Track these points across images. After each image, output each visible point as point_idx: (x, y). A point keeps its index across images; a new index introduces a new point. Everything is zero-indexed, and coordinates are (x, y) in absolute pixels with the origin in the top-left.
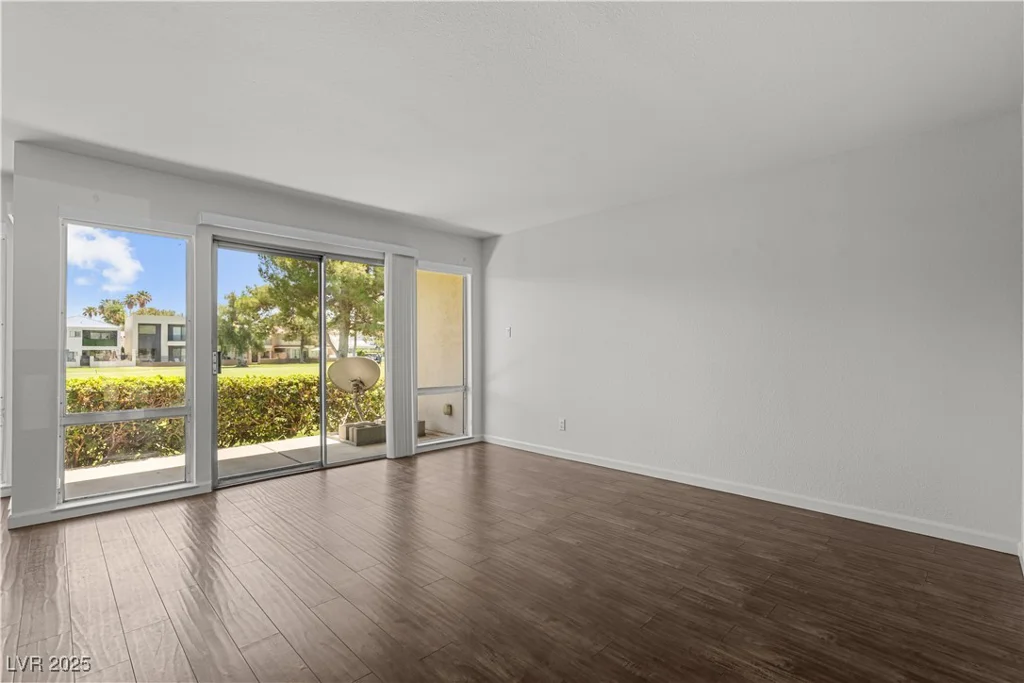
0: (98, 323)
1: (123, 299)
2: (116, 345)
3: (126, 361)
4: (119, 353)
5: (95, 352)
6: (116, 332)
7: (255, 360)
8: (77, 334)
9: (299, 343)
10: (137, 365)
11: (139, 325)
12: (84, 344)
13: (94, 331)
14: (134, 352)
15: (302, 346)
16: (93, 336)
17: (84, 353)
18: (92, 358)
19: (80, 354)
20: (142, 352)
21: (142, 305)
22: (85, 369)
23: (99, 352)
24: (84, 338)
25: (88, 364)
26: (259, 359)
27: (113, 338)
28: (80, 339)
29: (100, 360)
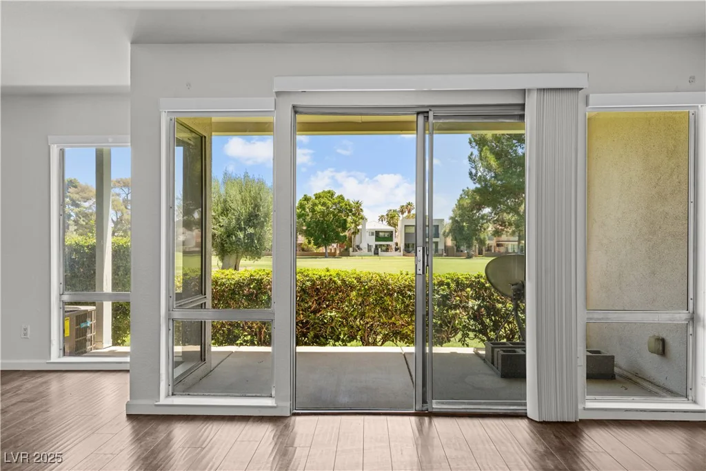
0: (384, 226)
1: (398, 208)
2: (392, 241)
3: (397, 253)
4: (394, 247)
5: (381, 245)
6: (392, 232)
7: (480, 253)
8: (372, 234)
9: (517, 238)
10: (404, 255)
11: (405, 226)
12: (376, 240)
13: (382, 232)
14: (402, 246)
15: (519, 241)
16: (381, 234)
17: (376, 246)
18: (380, 249)
19: (374, 247)
20: (407, 246)
21: (409, 212)
22: (376, 257)
23: (384, 245)
24: (376, 236)
25: (378, 254)
26: (484, 252)
27: (390, 237)
28: (374, 237)
29: (384, 251)
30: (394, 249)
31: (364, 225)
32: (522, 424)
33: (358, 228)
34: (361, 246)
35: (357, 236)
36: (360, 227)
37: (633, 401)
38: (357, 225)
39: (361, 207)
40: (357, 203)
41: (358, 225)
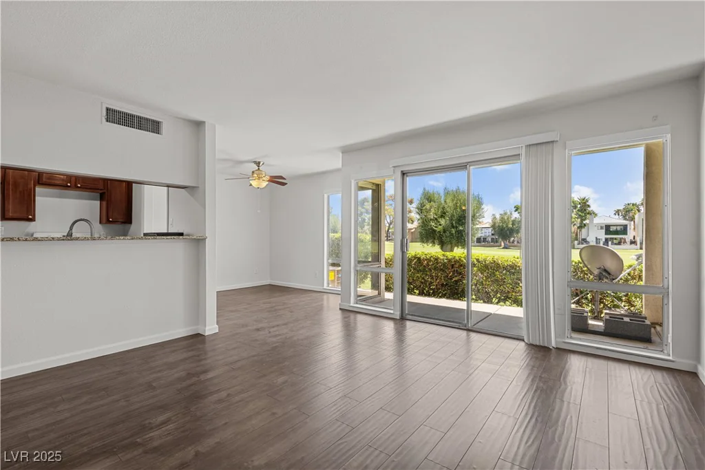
0: (617, 220)
2: (627, 234)
3: (633, 246)
4: (628, 240)
5: (613, 238)
6: (626, 225)
8: (602, 228)
12: (606, 234)
13: (614, 226)
16: (613, 229)
17: (607, 240)
18: (610, 243)
19: (604, 240)
23: (616, 239)
24: (606, 230)
27: (624, 230)
28: (604, 231)
29: (616, 244)
30: (629, 243)
31: (592, 221)
32: (522, 344)
33: (584, 222)
34: (588, 239)
35: (583, 230)
36: (587, 222)
37: (612, 344)
38: (582, 220)
39: (588, 203)
40: (584, 200)
41: (585, 220)
